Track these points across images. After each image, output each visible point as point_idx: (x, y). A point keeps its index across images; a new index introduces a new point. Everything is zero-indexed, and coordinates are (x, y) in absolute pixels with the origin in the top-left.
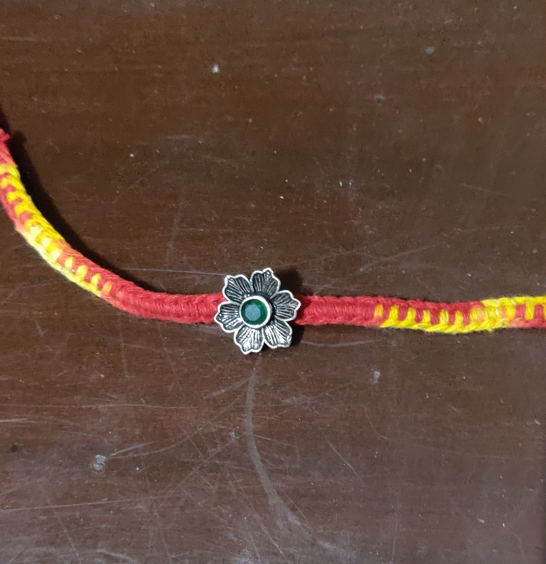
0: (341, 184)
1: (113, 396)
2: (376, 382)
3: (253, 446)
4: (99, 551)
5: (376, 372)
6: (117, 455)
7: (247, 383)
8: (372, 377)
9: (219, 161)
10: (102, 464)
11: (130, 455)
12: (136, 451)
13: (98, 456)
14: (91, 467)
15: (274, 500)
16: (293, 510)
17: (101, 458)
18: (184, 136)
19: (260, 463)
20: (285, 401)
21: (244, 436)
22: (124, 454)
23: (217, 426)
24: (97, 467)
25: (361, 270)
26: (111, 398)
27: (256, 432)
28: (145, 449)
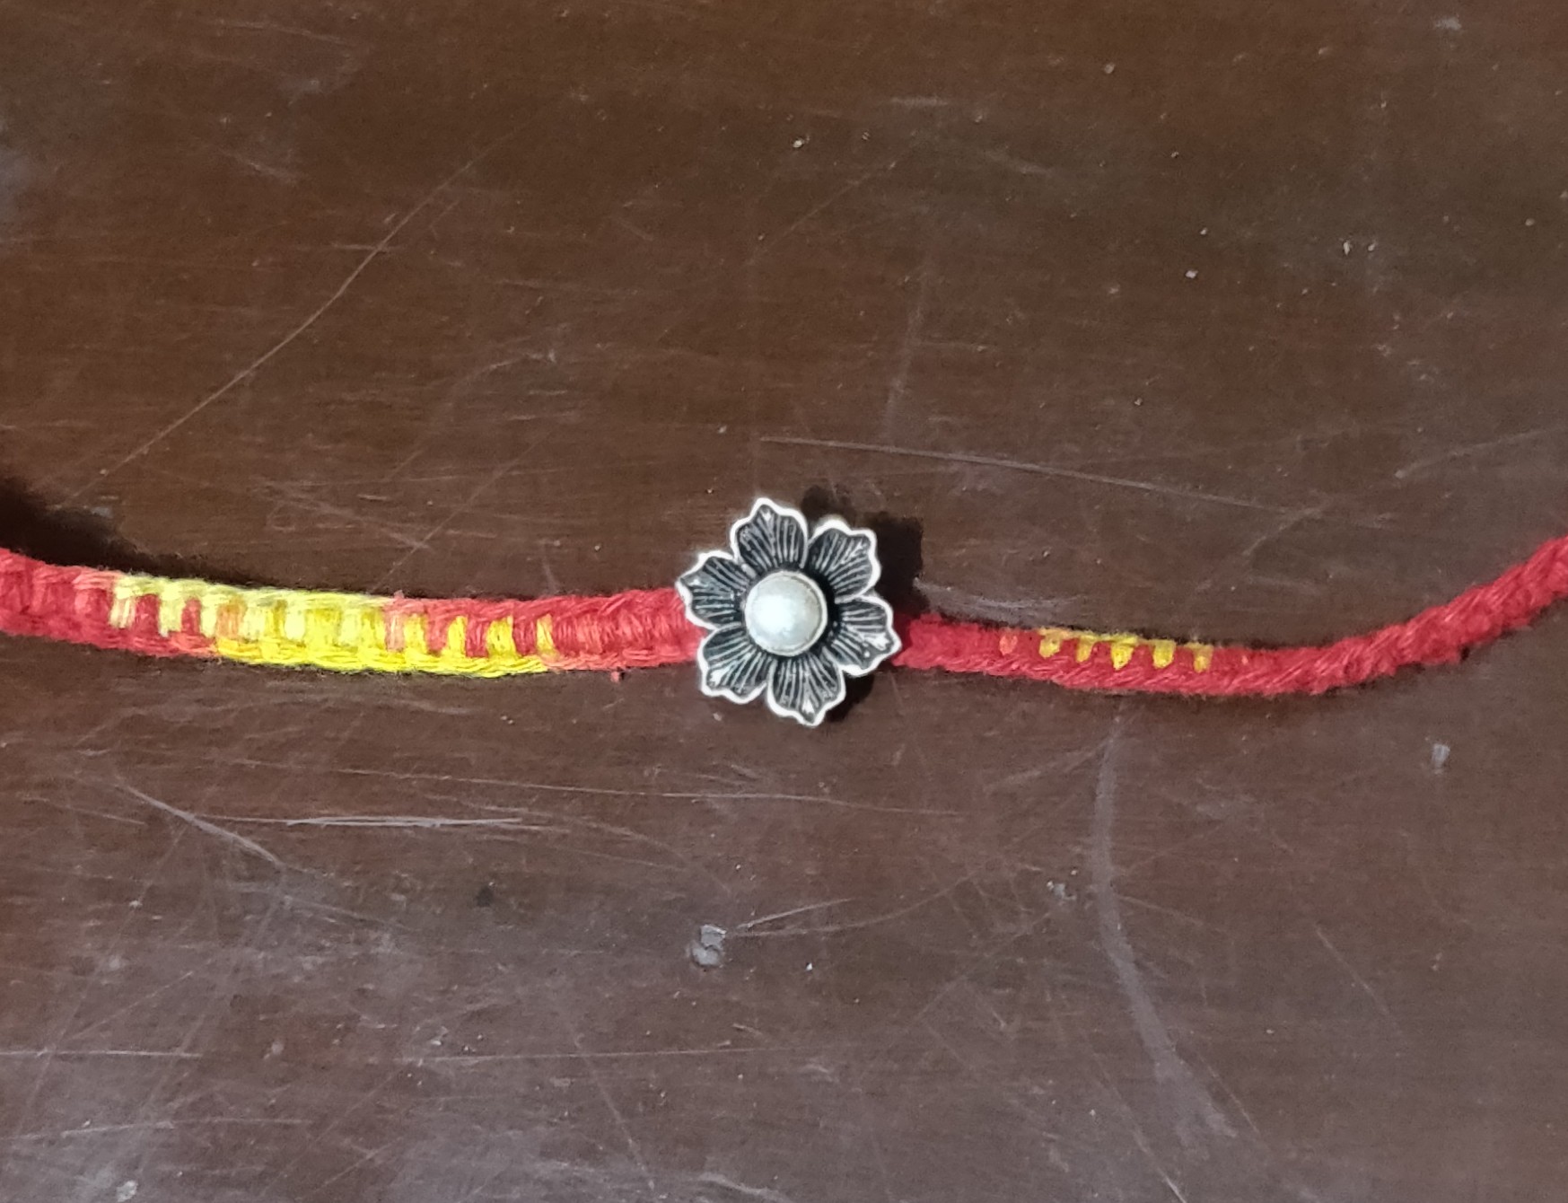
0: (1347, 247)
1: (747, 772)
2: (1438, 772)
3: (1112, 920)
4: (707, 1177)
5: (1436, 747)
6: (753, 928)
7: (1100, 756)
8: (1429, 758)
9: (1025, 169)
10: (716, 950)
11: (790, 930)
12: (805, 919)
13: (706, 928)
14: (688, 955)
15: (1168, 1068)
16: (1220, 1098)
17: (714, 933)
18: (933, 102)
19: (1131, 967)
20: (1200, 808)
21: (1090, 896)
22: (776, 925)
23: (1019, 866)
24: (705, 957)
25: (1400, 474)
26: (742, 776)
27: (1119, 886)
28: (830, 917)
